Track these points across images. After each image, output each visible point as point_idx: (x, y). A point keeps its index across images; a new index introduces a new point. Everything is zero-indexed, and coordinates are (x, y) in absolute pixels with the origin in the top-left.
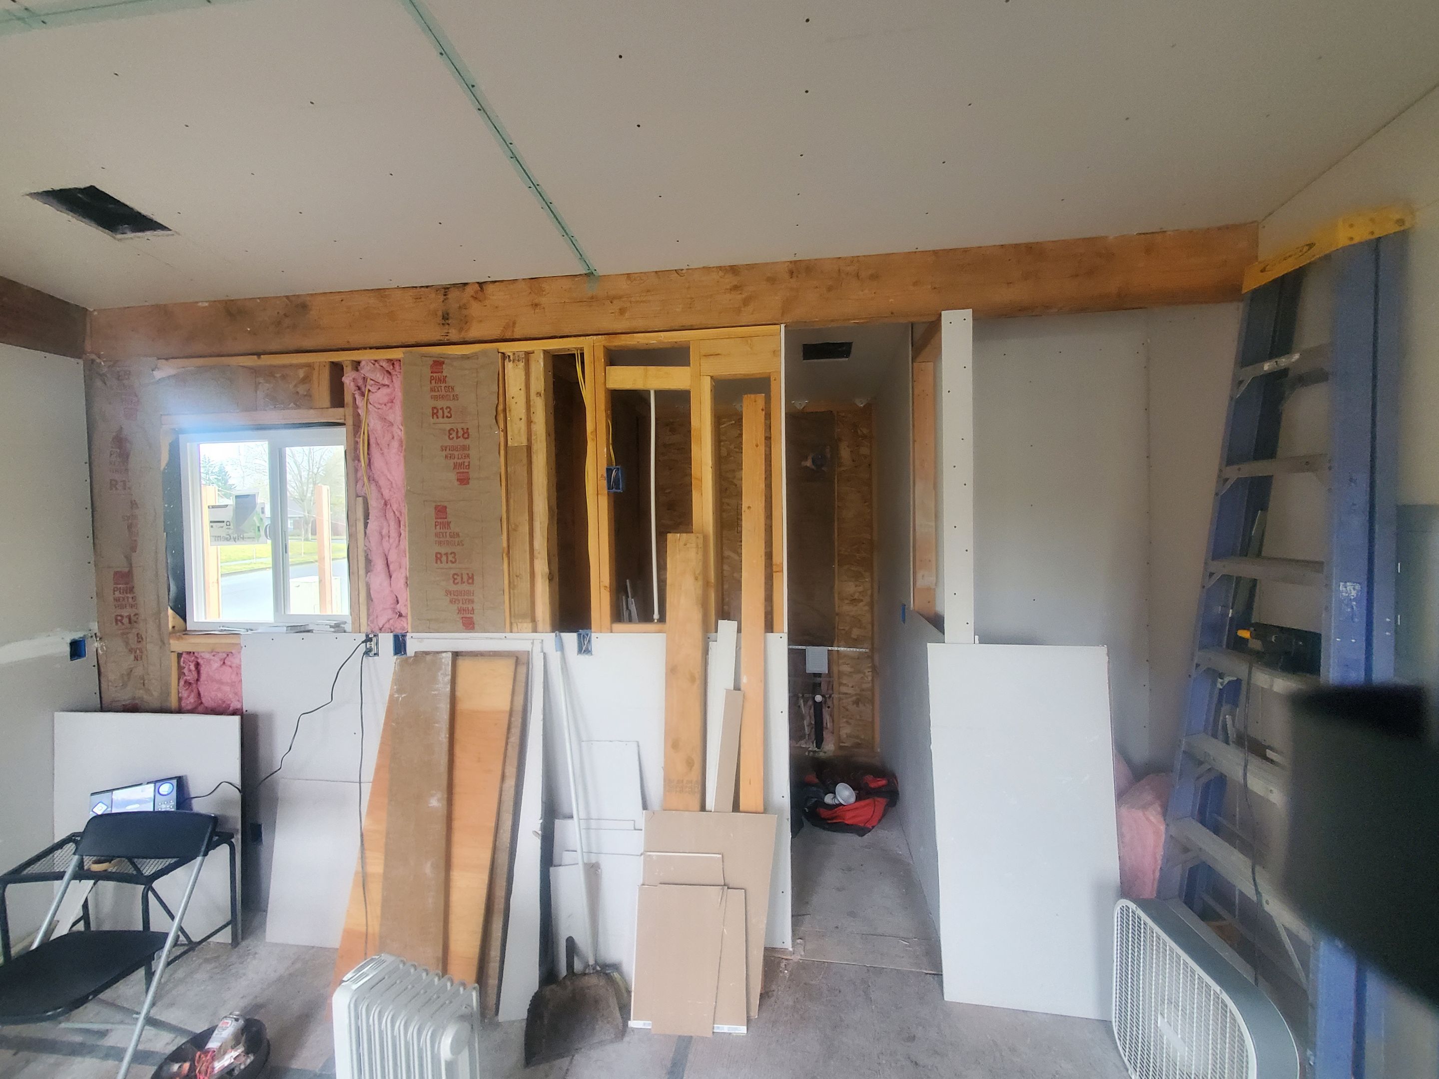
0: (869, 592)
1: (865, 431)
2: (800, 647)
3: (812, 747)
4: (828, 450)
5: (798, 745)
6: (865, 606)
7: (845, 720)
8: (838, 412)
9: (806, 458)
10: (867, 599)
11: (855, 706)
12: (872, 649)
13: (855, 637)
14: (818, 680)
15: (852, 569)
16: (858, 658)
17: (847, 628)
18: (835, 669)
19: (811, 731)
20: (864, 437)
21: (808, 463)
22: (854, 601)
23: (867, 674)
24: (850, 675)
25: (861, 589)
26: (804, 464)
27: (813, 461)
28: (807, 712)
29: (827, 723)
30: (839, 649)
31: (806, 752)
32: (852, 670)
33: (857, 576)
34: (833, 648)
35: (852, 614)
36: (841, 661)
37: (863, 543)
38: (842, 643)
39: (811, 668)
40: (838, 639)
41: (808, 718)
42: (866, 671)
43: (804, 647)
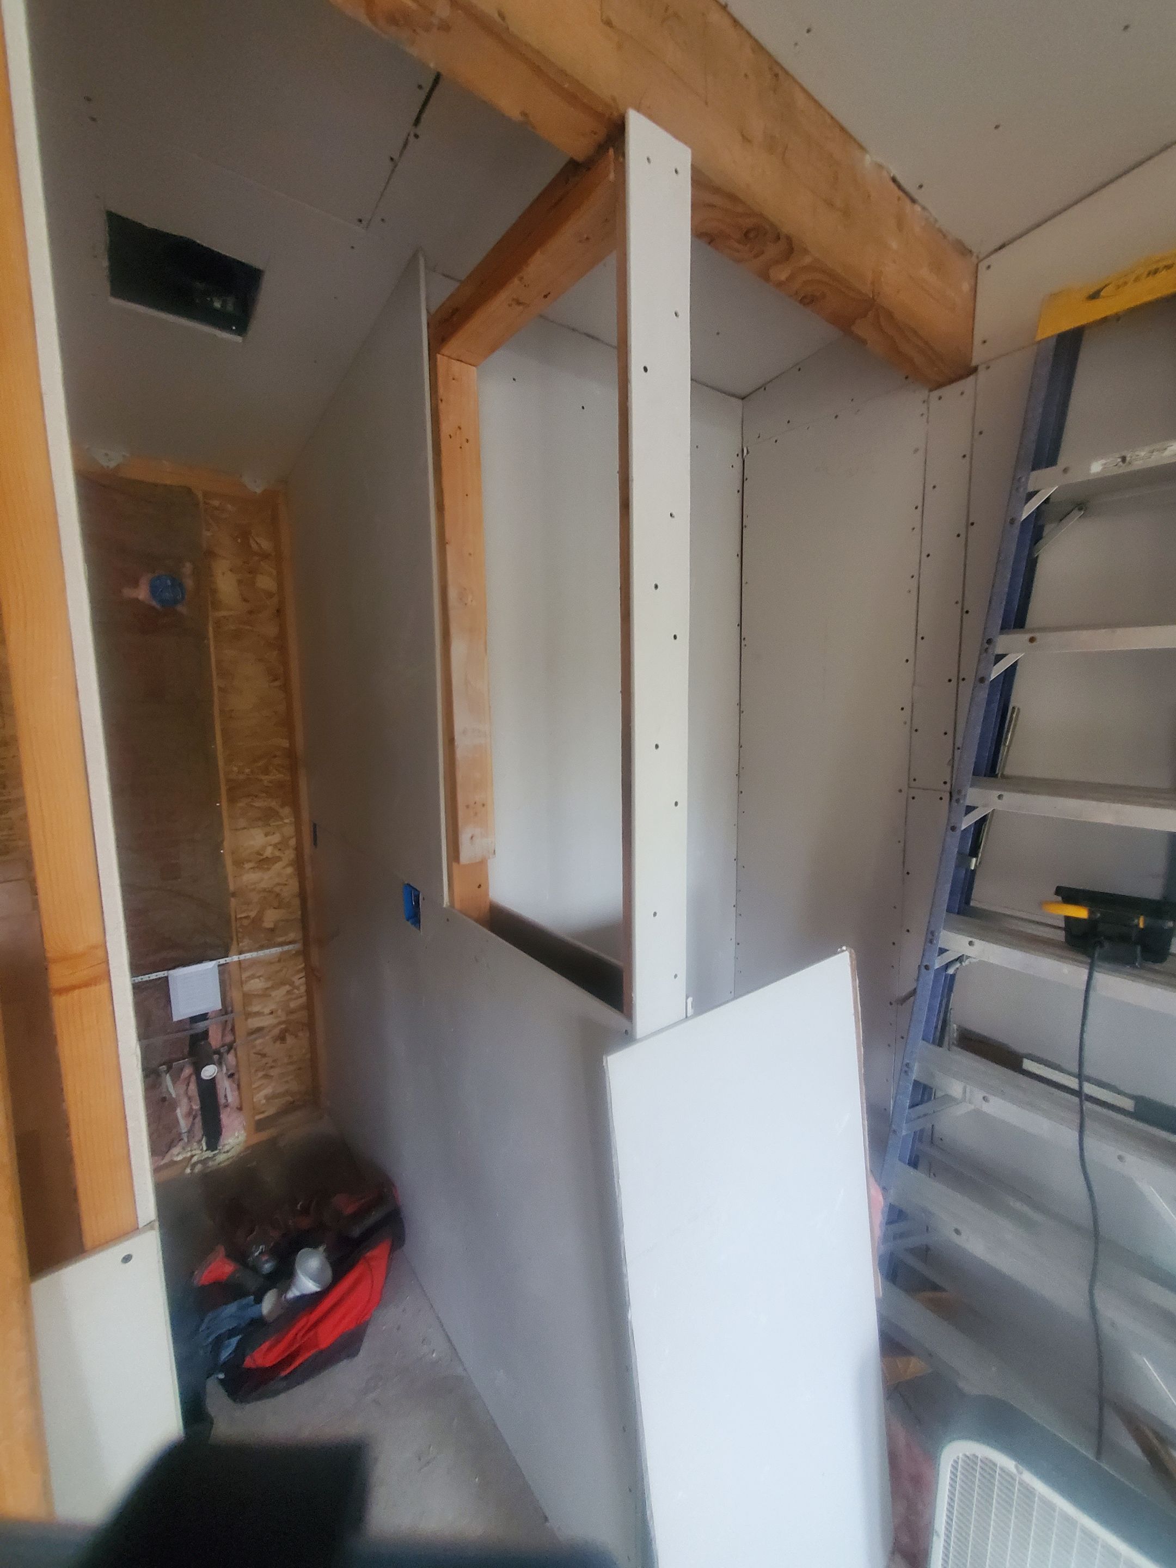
0: (293, 842)
1: (266, 545)
2: (153, 976)
3: (199, 1151)
4: (188, 568)
5: (166, 1160)
6: (284, 868)
7: (260, 1074)
8: (205, 494)
9: (135, 583)
10: (289, 855)
11: (278, 1042)
12: (306, 942)
13: (271, 925)
14: (201, 1025)
15: (256, 804)
16: (279, 961)
17: (253, 914)
18: (236, 996)
19: (193, 1124)
20: (265, 556)
21: (142, 593)
22: (263, 862)
23: (297, 983)
24: (264, 995)
25: (276, 838)
26: (128, 593)
27: (154, 591)
28: (182, 1091)
29: (226, 1096)
30: (242, 957)
31: (186, 1167)
32: (269, 984)
33: (267, 817)
34: (228, 960)
35: (263, 885)
36: (244, 976)
37: (275, 756)
38: (246, 942)
39: (183, 1008)
40: (237, 938)
41: (184, 1101)
42: (295, 979)
43: (161, 974)
